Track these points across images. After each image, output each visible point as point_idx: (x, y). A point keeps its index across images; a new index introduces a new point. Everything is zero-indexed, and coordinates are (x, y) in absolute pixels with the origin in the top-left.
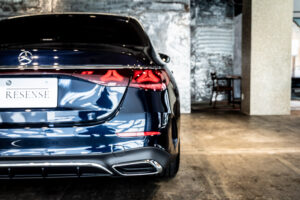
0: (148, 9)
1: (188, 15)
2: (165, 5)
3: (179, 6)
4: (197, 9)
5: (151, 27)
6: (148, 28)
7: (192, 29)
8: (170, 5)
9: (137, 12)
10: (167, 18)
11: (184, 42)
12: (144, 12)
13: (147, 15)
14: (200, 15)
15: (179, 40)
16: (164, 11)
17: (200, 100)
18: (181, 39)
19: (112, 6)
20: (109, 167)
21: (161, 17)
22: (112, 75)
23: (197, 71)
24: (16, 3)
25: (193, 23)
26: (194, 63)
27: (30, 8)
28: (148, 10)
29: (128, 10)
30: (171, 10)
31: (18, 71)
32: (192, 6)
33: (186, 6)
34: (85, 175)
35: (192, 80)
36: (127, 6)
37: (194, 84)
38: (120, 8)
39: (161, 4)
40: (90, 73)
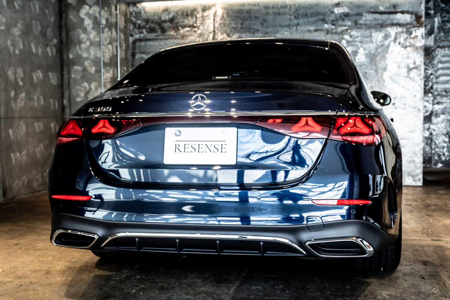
0: (356, 23)
1: (421, 32)
2: (385, 17)
3: (407, 18)
4: (437, 20)
5: (361, 51)
6: (355, 53)
7: (428, 52)
8: (392, 16)
9: (340, 29)
10: (386, 37)
11: (414, 73)
12: (350, 28)
13: (354, 33)
14: (441, 28)
15: (405, 70)
16: (382, 26)
17: (440, 165)
18: (410, 70)
19: (301, 21)
20: (301, 244)
21: (378, 36)
22: (307, 124)
23: (434, 120)
24: (165, 21)
25: (431, 42)
26: (430, 107)
27: (184, 27)
28: (357, 25)
29: (326, 26)
30: (393, 25)
31: (186, 118)
32: (427, 15)
33: (418, 18)
34: (269, 254)
35: (427, 134)
36: (324, 21)
37: (429, 140)
38: (313, 24)
39: (377, 16)
40: (278, 121)
